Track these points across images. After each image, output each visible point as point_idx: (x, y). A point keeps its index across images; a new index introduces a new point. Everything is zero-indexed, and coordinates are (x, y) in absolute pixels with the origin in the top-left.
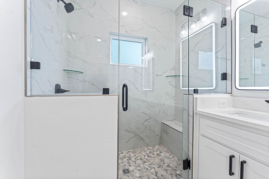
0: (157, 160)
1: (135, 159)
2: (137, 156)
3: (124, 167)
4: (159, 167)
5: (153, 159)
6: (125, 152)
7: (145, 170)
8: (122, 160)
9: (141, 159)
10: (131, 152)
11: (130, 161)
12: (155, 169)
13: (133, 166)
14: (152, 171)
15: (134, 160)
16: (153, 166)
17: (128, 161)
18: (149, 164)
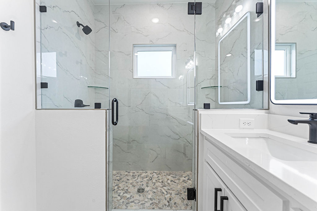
0: (179, 186)
1: (156, 181)
2: (160, 178)
3: (141, 186)
4: (177, 194)
5: (175, 185)
6: (149, 172)
7: (159, 193)
8: (143, 179)
9: (162, 182)
10: (156, 173)
11: (150, 182)
12: (171, 195)
13: (151, 187)
14: (166, 196)
15: (154, 181)
16: (171, 192)
17: (147, 181)
18: (168, 189)
